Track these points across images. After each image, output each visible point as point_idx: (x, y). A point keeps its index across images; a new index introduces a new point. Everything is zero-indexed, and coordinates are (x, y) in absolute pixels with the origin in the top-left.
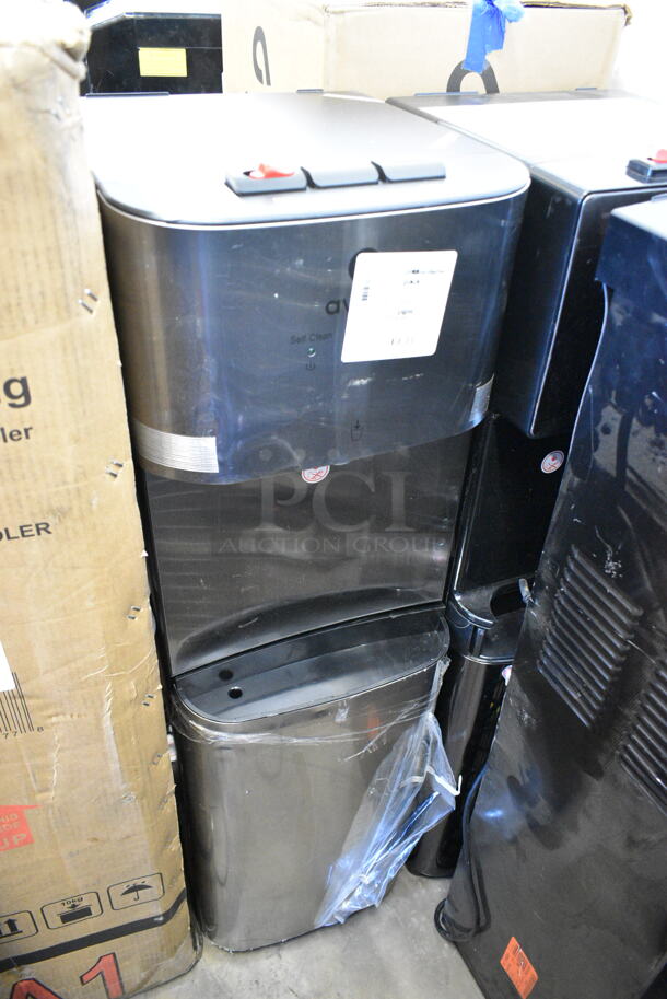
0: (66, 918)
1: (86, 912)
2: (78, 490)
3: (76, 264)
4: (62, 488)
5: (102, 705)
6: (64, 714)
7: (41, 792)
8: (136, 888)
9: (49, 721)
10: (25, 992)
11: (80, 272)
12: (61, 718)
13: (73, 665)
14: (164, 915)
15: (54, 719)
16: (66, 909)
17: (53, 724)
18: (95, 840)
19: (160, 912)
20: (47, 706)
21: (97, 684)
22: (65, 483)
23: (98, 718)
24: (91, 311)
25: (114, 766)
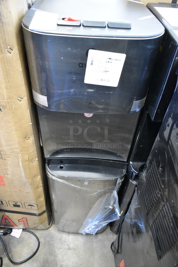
0: (14, 206)
1: (19, 206)
2: (8, 102)
3: (4, 38)
4: (3, 100)
5: (19, 159)
6: (10, 158)
7: (6, 174)
8: (31, 205)
9: (6, 158)
10: (6, 218)
11: (5, 41)
12: (9, 159)
13: (11, 147)
14: (38, 214)
15: (8, 158)
16: (14, 203)
17: (8, 160)
18: (20, 190)
19: (37, 213)
20: (6, 155)
21: (17, 153)
22: (4, 99)
23: (19, 162)
24: (10, 53)
25: (23, 175)
